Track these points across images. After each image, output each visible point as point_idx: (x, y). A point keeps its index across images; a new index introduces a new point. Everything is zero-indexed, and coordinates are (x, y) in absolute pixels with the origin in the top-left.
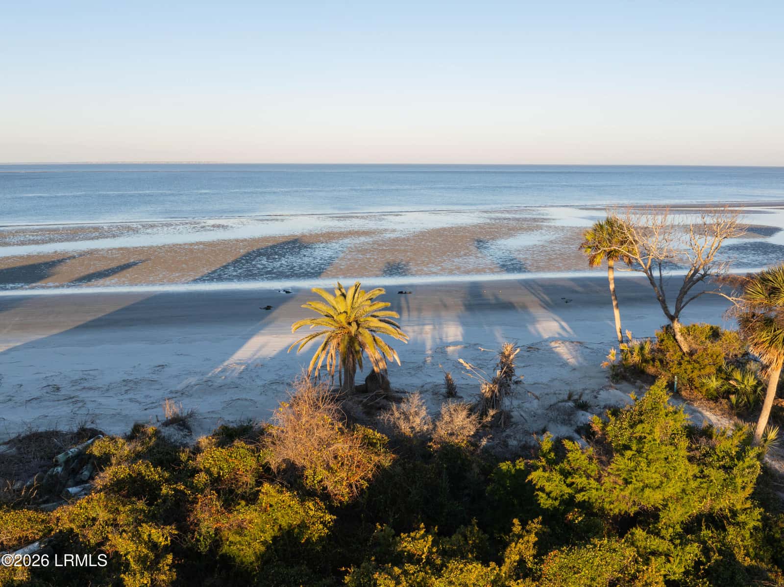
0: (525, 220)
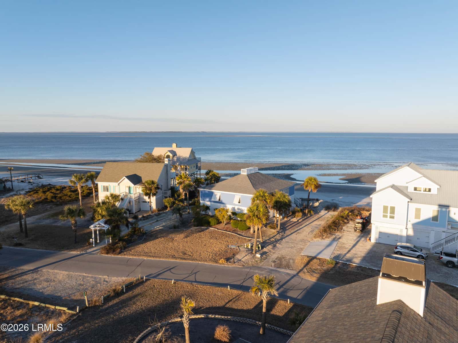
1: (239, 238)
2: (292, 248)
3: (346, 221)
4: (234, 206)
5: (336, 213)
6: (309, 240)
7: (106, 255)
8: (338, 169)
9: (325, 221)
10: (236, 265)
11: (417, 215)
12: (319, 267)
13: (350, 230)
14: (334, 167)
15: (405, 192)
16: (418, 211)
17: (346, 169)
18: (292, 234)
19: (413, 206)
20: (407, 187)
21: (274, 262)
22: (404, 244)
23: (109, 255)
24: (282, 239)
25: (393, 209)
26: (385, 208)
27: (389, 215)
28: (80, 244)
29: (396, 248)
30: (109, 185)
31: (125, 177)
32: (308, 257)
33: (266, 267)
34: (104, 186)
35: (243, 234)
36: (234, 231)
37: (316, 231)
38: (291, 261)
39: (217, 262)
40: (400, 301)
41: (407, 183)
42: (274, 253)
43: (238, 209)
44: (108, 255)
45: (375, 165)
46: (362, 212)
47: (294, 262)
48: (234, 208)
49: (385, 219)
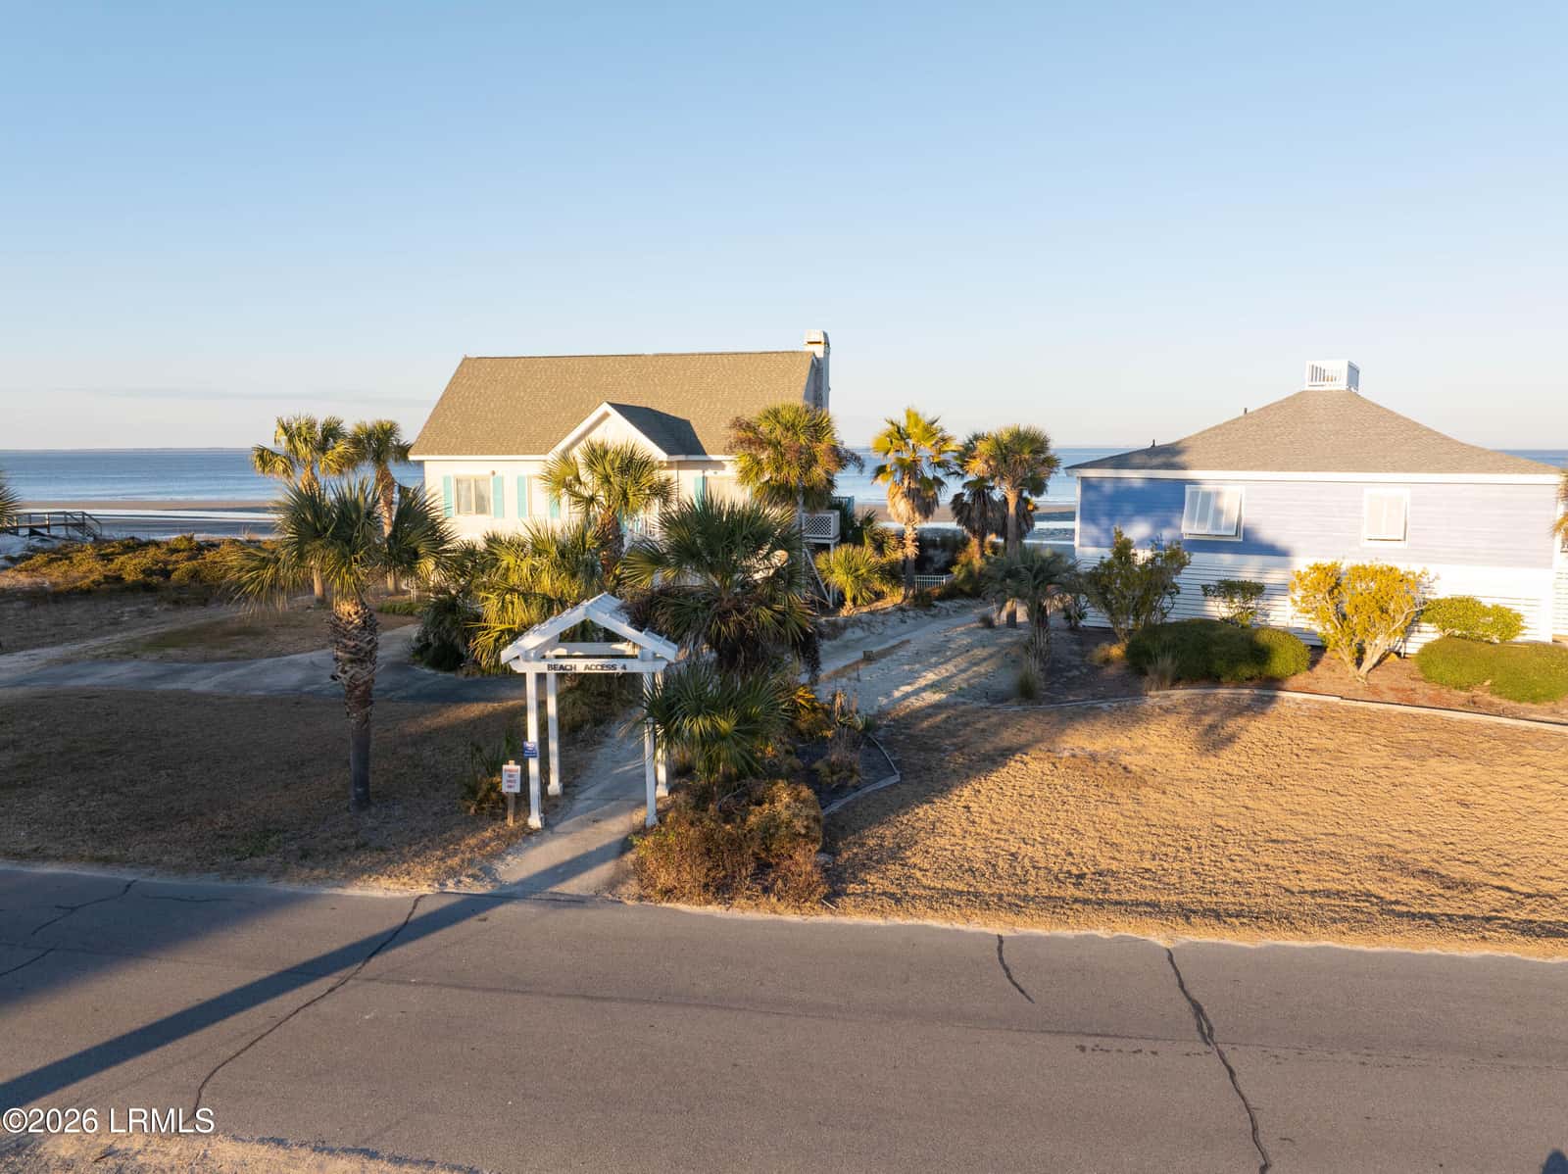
7: (715, 910)
23: (747, 913)
28: (398, 811)
30: (494, 473)
31: (606, 407)
34: (458, 481)
44: (728, 902)
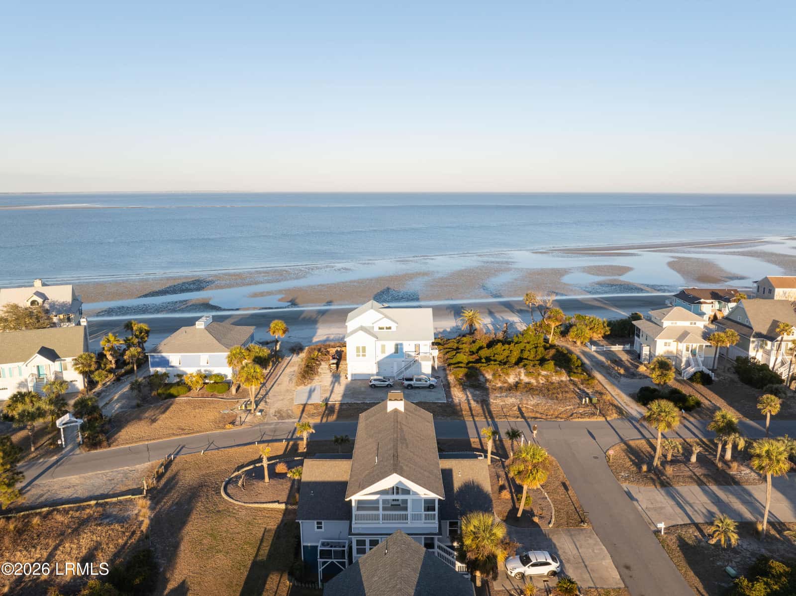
0: (502, 263)
1: (225, 402)
2: (282, 400)
3: (317, 363)
4: (199, 369)
5: (303, 355)
6: (293, 389)
8: (269, 282)
9: (297, 365)
10: (244, 426)
11: (383, 351)
12: (315, 411)
13: (325, 372)
14: (261, 279)
15: (371, 331)
16: (383, 347)
17: (278, 281)
18: (272, 386)
19: (380, 343)
20: (373, 327)
21: (275, 416)
22: (376, 377)
24: (267, 394)
25: (364, 349)
26: (358, 348)
27: (361, 354)
29: (371, 382)
30: (2, 368)
31: (37, 354)
32: (302, 404)
33: (272, 422)
35: (225, 397)
36: (212, 396)
37: (295, 379)
38: (289, 412)
39: (224, 428)
40: (396, 409)
41: (373, 324)
42: (270, 408)
43: (205, 371)
45: (312, 269)
46: (329, 350)
47: (292, 412)
48: (200, 371)
49: (358, 358)
